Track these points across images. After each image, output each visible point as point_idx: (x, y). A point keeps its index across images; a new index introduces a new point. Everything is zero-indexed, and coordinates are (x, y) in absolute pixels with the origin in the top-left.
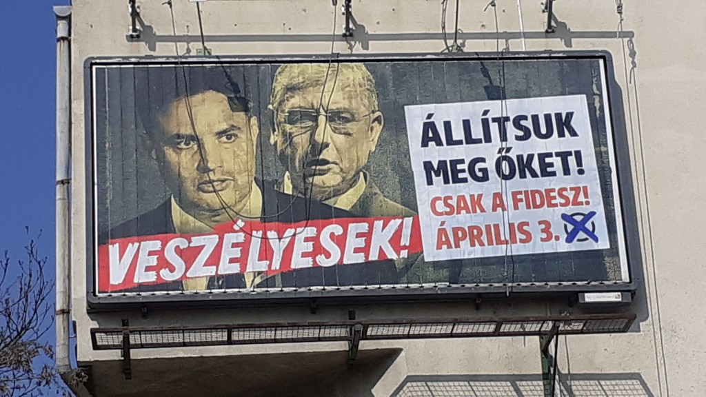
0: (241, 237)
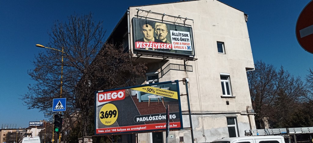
0: (152, 44)
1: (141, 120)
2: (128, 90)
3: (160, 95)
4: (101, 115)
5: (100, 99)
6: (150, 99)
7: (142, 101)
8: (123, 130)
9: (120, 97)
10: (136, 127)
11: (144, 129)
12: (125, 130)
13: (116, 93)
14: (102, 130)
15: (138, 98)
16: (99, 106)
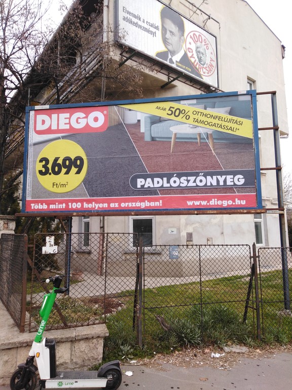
1: (148, 183)
2: (115, 108)
3: (204, 126)
4: (40, 166)
5: (40, 127)
6: (176, 134)
7: (153, 139)
8: (101, 205)
9: (94, 125)
10: (135, 201)
11: (157, 206)
12: (106, 205)
13: (84, 115)
14: (42, 204)
15: (142, 130)
16: (35, 144)
